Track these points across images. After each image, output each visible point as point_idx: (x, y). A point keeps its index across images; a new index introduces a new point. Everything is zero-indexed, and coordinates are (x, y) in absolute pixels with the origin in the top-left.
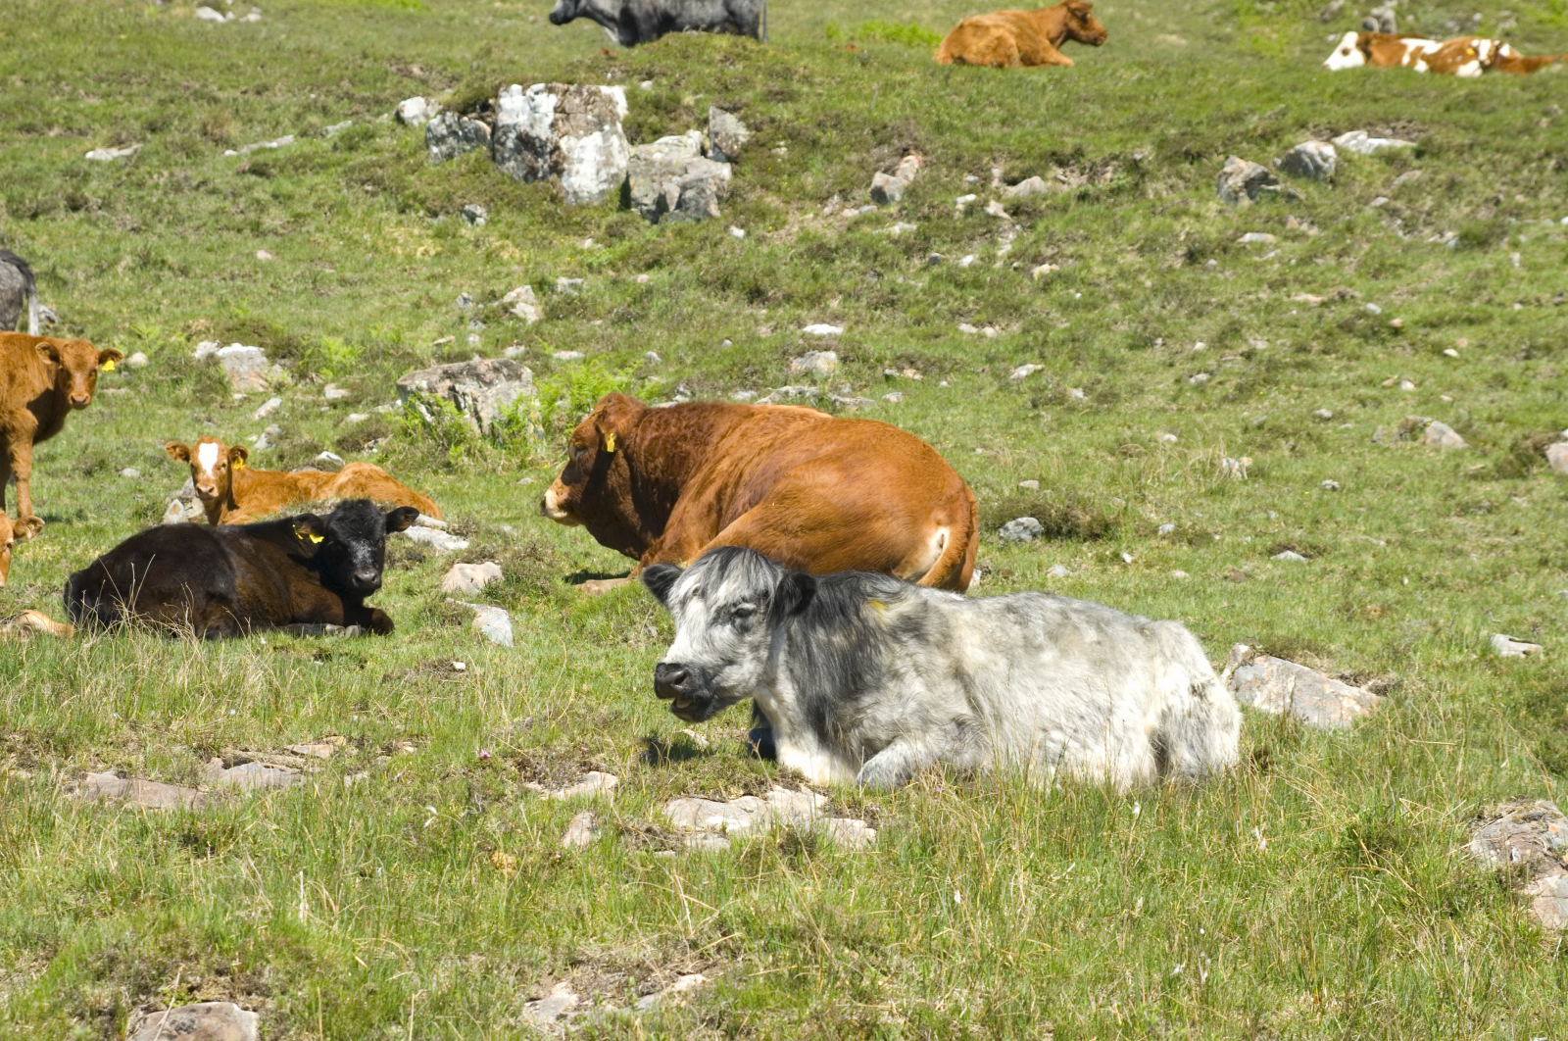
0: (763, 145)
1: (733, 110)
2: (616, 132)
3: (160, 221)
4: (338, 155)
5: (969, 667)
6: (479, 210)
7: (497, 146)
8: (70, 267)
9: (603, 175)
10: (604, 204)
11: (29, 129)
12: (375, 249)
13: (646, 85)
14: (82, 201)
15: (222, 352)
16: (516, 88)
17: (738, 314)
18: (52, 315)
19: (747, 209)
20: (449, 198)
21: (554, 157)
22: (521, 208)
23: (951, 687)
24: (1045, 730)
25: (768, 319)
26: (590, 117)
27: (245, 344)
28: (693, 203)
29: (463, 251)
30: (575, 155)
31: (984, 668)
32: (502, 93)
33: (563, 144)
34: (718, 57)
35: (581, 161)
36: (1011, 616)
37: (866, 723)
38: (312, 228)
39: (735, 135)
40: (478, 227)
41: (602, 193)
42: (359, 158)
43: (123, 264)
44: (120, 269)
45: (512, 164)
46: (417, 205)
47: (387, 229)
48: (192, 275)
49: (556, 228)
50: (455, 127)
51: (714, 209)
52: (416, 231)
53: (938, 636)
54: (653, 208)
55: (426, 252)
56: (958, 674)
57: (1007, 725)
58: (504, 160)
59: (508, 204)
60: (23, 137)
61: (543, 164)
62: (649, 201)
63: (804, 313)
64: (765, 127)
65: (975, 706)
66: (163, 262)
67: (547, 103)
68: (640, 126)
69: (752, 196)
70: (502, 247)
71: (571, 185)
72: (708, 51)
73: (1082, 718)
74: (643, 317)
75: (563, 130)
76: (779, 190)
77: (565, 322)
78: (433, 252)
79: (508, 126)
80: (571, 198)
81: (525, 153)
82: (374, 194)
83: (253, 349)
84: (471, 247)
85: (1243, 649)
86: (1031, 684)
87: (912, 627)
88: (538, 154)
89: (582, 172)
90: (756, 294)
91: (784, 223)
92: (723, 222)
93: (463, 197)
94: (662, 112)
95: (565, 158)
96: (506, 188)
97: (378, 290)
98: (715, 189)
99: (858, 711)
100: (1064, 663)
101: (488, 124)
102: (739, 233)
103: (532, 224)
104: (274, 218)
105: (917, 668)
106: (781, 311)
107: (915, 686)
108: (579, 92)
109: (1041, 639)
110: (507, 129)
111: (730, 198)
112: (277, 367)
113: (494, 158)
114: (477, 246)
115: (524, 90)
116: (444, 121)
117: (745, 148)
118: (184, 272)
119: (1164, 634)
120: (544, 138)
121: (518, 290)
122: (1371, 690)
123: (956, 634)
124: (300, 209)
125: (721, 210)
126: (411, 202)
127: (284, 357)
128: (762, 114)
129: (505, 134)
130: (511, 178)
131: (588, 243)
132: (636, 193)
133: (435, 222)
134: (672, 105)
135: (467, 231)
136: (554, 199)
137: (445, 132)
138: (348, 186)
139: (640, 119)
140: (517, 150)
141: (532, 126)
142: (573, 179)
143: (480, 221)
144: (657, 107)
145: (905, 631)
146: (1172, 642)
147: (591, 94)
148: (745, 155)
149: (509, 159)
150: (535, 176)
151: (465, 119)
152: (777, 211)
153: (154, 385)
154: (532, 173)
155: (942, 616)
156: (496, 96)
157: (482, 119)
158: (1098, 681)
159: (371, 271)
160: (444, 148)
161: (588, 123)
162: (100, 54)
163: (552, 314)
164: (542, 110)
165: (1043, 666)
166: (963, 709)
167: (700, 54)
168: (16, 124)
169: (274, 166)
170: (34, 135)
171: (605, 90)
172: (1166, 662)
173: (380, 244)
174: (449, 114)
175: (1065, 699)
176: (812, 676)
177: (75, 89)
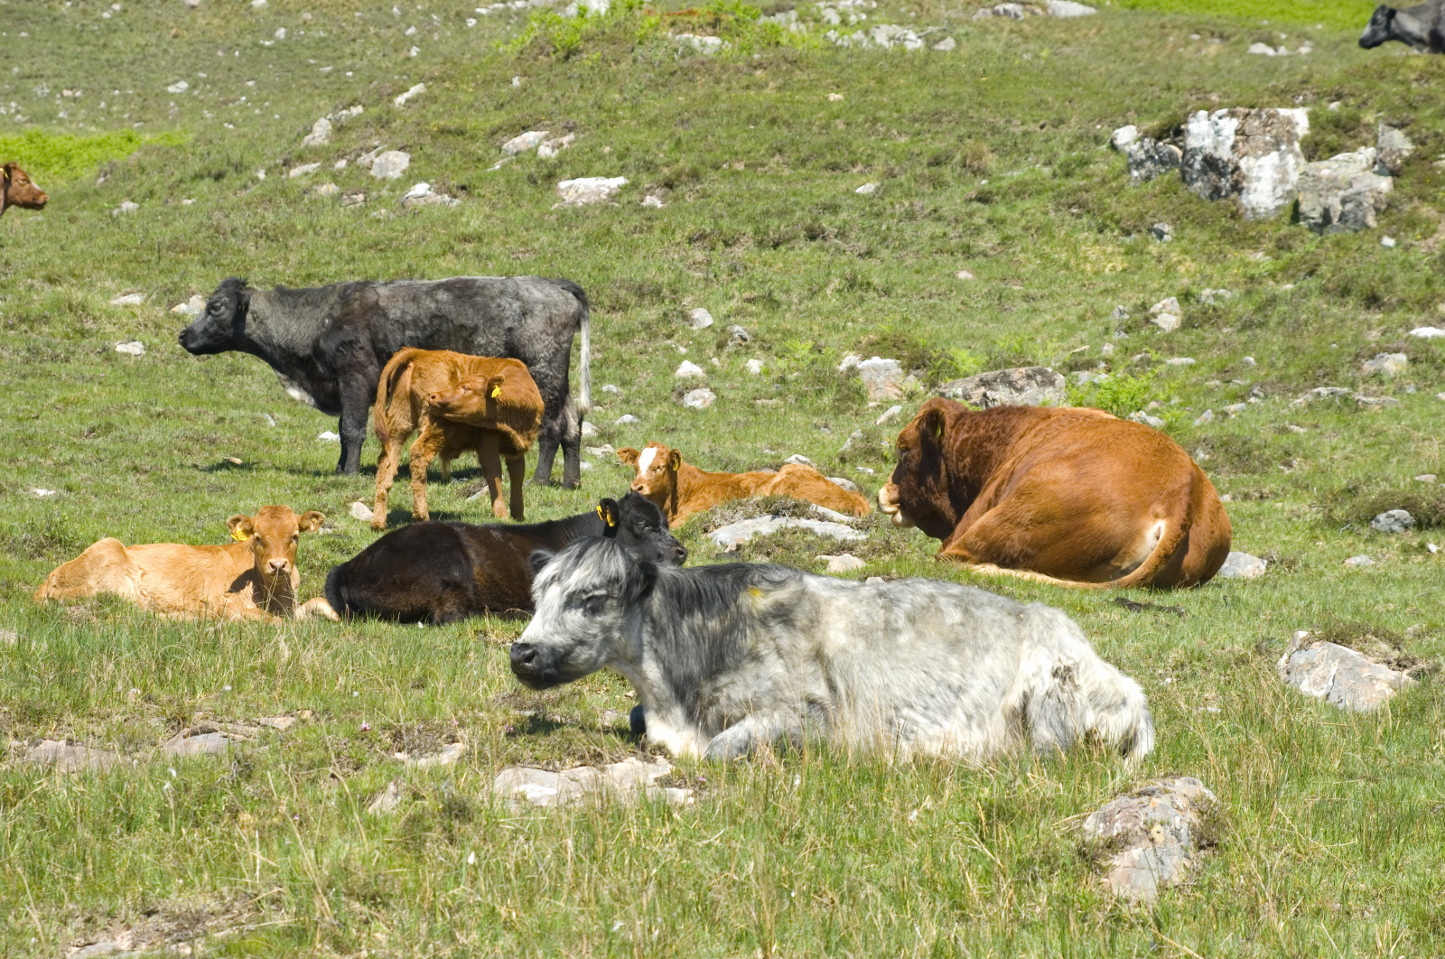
0: (1424, 159)
1: (1401, 126)
2: (1292, 151)
3: (887, 247)
4: (1056, 181)
5: (829, 651)
6: (1167, 228)
7: (1187, 168)
8: (787, 291)
9: (1279, 192)
10: (1278, 219)
11: (834, 167)
12: (1066, 266)
13: (1334, 106)
14: (819, 231)
15: (859, 366)
16: (1203, 113)
17: (1353, 319)
18: (746, 335)
19: (1400, 220)
20: (1142, 217)
21: (1235, 177)
22: (1202, 225)
23: (807, 669)
24: (896, 708)
25: (1381, 323)
26: (1268, 138)
27: (883, 357)
28: (1352, 215)
29: (1146, 266)
30: (1254, 174)
31: (844, 651)
32: (1191, 120)
33: (1243, 164)
34: (1413, 76)
35: (1259, 179)
36: (880, 601)
37: (723, 700)
38: (1019, 249)
39: (1399, 150)
40: (1167, 243)
41: (1278, 208)
42: (1074, 182)
43: (832, 286)
44: (828, 292)
45: (1199, 184)
46: (1113, 225)
47: (1083, 248)
48: (893, 294)
49: (1233, 243)
50: (1152, 152)
51: (1371, 220)
52: (1110, 249)
53: (805, 621)
54: (1320, 221)
55: (1114, 268)
56: (819, 656)
57: (860, 703)
58: (1193, 181)
59: (1193, 221)
60: (828, 174)
61: (1225, 183)
62: (1316, 215)
63: (1413, 317)
64: (1429, 141)
65: (832, 687)
66: (869, 284)
67: (1229, 126)
68: (1317, 144)
69: (1407, 208)
70: (1180, 262)
71: (1249, 202)
72: (1402, 71)
73: (932, 696)
74: (1261, 325)
75: (1243, 151)
76: (1435, 200)
77: (1199, 331)
78: (1120, 268)
79: (1195, 149)
80: (1249, 214)
81: (1211, 173)
82: (1079, 216)
83: (890, 362)
84: (1153, 262)
85: (1302, 634)
86: (885, 665)
87: (783, 614)
88: (1221, 175)
89: (1259, 189)
90: (1372, 301)
91: (1434, 231)
92: (1377, 233)
93: (1154, 216)
94: (1340, 131)
95: (1244, 177)
96: (1193, 207)
97: (1055, 305)
98: (1372, 201)
99: (716, 689)
100: (920, 644)
101: (1181, 148)
102: (1388, 241)
103: (1211, 239)
104: (988, 241)
105: (779, 652)
106: (1394, 315)
107: (775, 667)
108: (1259, 116)
109: (901, 623)
110: (1194, 152)
111: (1386, 209)
112: (911, 377)
113: (1184, 179)
114: (1160, 261)
115: (1209, 115)
116: (1142, 147)
117: (1407, 162)
118: (887, 292)
119: (1036, 620)
120: (1225, 159)
121: (1164, 302)
122: (1409, 674)
123: (824, 619)
124: (1010, 232)
125: (1378, 221)
126: (1108, 222)
127: (918, 368)
128: (1428, 129)
129: (1193, 156)
130: (1198, 197)
131: (1260, 255)
132: (1304, 208)
133: (1127, 240)
134: (1352, 123)
135: (1154, 248)
136: (1234, 216)
137: (1143, 157)
138: (1057, 210)
139: (1318, 138)
140: (1203, 172)
141: (1215, 148)
142: (1251, 197)
143: (1166, 237)
144: (1337, 126)
145: (774, 617)
146: (1041, 627)
147: (1270, 116)
148: (1406, 169)
149: (1196, 180)
150: (1220, 196)
151: (1161, 144)
152: (1428, 221)
153: (801, 396)
154: (1216, 192)
155: (817, 602)
156: (1186, 122)
157: (1175, 143)
158: (954, 661)
159: (1055, 288)
160: (1143, 171)
161: (1266, 143)
162: (936, 96)
163: (1188, 324)
164: (1224, 133)
165: (898, 647)
166: (820, 691)
167: (1396, 73)
168: (823, 163)
169: (997, 194)
170: (838, 172)
171: (1283, 112)
172: (1034, 645)
173: (1073, 262)
174: (1147, 140)
175: (916, 678)
176: (679, 656)
177: (888, 129)
